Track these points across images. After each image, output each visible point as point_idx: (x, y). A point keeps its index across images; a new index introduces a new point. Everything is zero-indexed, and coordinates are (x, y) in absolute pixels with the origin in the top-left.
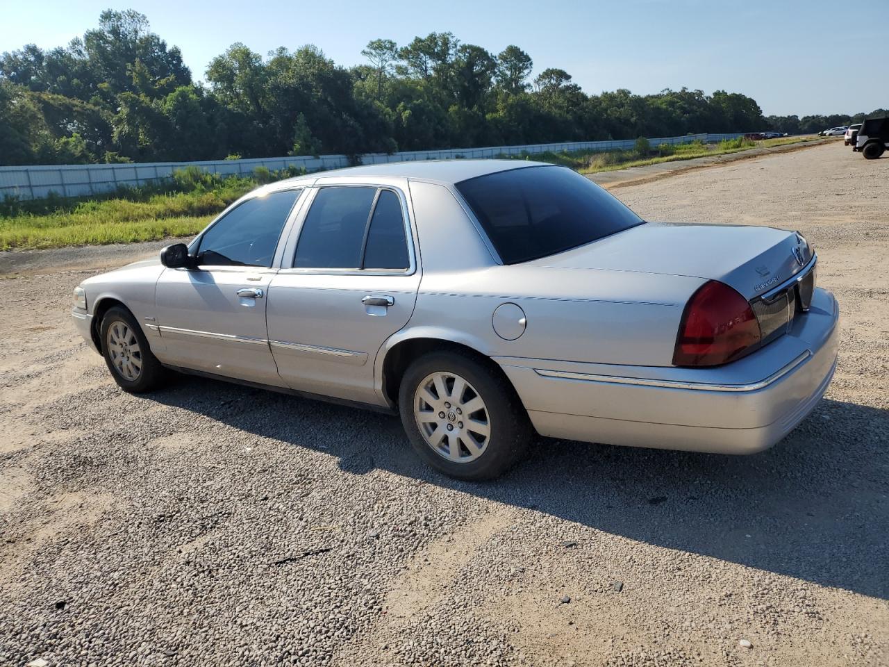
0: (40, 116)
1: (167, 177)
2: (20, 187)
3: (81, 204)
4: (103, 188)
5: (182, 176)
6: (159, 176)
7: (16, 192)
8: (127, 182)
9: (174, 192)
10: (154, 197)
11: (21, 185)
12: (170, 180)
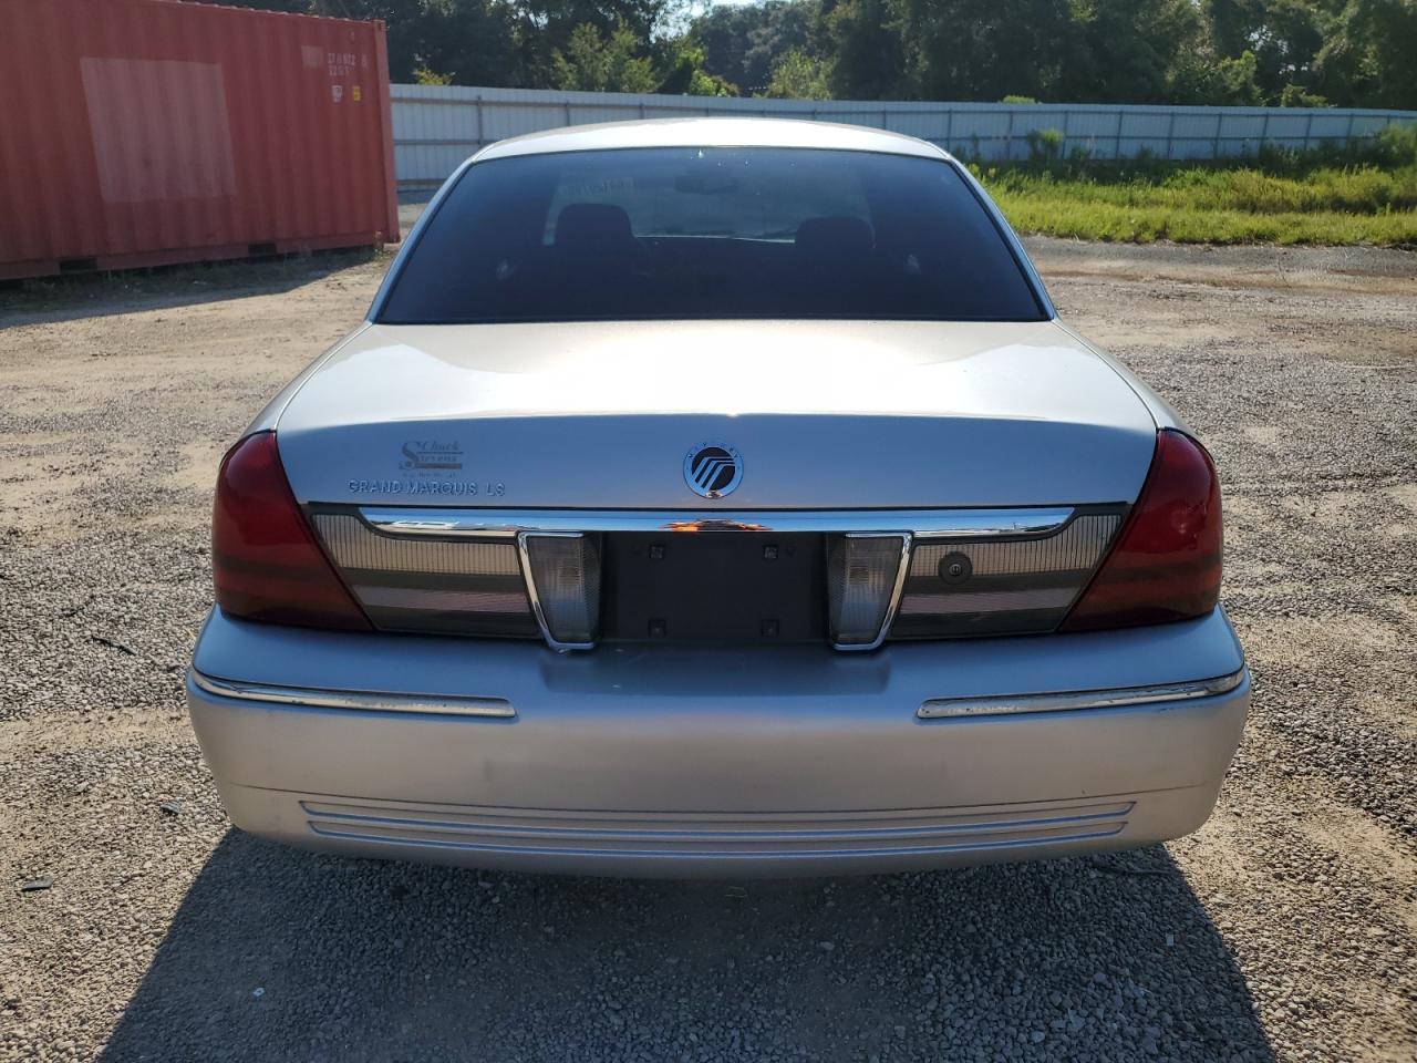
0: (1203, 22)
1: (1367, 138)
2: (1097, 137)
3: (1179, 172)
4: (1234, 149)
5: (1398, 138)
6: (1353, 133)
7: (1089, 145)
8: (1281, 141)
9: (1364, 165)
10: (1319, 170)
11: (1100, 134)
12: (1371, 143)
